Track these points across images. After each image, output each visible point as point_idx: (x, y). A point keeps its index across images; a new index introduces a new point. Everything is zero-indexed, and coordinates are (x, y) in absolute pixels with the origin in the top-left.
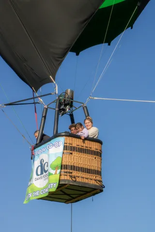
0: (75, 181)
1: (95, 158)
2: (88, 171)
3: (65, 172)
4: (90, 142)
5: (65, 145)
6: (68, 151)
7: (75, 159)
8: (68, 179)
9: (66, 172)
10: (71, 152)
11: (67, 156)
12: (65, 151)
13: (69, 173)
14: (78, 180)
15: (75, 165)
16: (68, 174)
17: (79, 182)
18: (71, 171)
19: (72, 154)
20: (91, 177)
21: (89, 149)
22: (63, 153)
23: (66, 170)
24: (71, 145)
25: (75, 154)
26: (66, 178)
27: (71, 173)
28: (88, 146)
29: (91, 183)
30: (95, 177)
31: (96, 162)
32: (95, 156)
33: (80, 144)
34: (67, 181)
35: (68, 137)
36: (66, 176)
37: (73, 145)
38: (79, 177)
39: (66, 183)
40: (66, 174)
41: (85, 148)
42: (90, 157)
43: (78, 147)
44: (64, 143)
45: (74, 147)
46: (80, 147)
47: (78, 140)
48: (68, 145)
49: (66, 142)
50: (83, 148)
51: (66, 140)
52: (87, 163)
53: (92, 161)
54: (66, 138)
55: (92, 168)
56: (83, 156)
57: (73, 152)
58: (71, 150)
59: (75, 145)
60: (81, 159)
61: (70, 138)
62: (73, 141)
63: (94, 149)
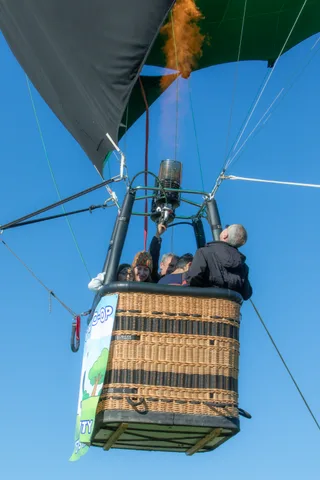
0: (145, 413)
1: (212, 343)
2: (188, 381)
3: (116, 390)
4: (198, 300)
5: (120, 314)
6: (127, 332)
7: (146, 353)
8: (124, 407)
9: (119, 390)
10: (134, 333)
11: (125, 345)
12: (119, 332)
13: (128, 390)
14: (152, 407)
15: (146, 368)
16: (125, 395)
17: (156, 415)
18: (132, 386)
19: (137, 338)
20: (194, 396)
21: (191, 318)
22: (113, 338)
23: (118, 385)
24: (135, 315)
25: (149, 338)
26: (117, 405)
27: (134, 390)
28: (191, 312)
29: (195, 412)
30: (207, 396)
31: (214, 352)
32: (209, 338)
33: (164, 309)
34: (120, 414)
35: (128, 294)
36: (117, 401)
37: (143, 314)
38: (156, 400)
39: (119, 419)
40: (118, 395)
41: (178, 317)
42: (195, 342)
43: (157, 317)
44: (117, 311)
45: (145, 318)
46: (164, 317)
47: (157, 298)
48: (128, 314)
49: (121, 307)
50: (172, 318)
51: (121, 303)
52: (185, 359)
53: (201, 351)
54: (122, 295)
55: (201, 372)
56: (173, 340)
57: (142, 333)
58: (136, 329)
59: (150, 313)
60: (164, 349)
61: (135, 295)
62: (144, 303)
63: (209, 319)
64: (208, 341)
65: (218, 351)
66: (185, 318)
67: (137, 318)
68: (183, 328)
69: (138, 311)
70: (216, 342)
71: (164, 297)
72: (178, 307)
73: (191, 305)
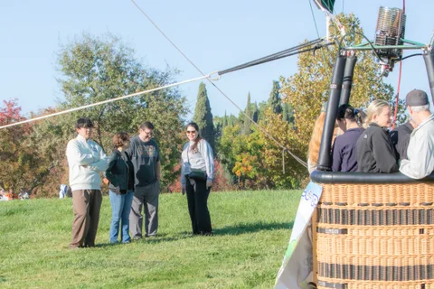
1: (422, 231)
2: (397, 273)
3: (328, 285)
5: (327, 206)
6: (334, 225)
7: (354, 247)
9: (330, 285)
10: (341, 227)
11: (333, 239)
12: (328, 226)
13: (338, 286)
15: (355, 263)
18: (342, 281)
19: (344, 231)
21: (399, 207)
23: (329, 280)
24: (341, 208)
25: (356, 230)
27: (344, 286)
28: (398, 201)
30: (418, 287)
31: (424, 241)
32: (419, 227)
33: (370, 200)
35: (333, 186)
37: (349, 207)
41: (384, 208)
42: (403, 232)
43: (363, 209)
45: (352, 211)
46: (371, 208)
47: (363, 187)
48: (334, 207)
49: (327, 199)
50: (379, 208)
51: (327, 195)
52: (394, 253)
53: (410, 241)
54: (327, 186)
55: (411, 264)
56: (380, 232)
57: (348, 227)
58: (343, 223)
59: (356, 205)
60: (372, 242)
61: (340, 186)
62: (349, 195)
63: (418, 206)
64: (417, 232)
65: (428, 239)
66: (392, 208)
67: (343, 211)
68: (391, 218)
69: (343, 204)
70: (425, 231)
71: (370, 187)
72: (384, 197)
73: (398, 194)
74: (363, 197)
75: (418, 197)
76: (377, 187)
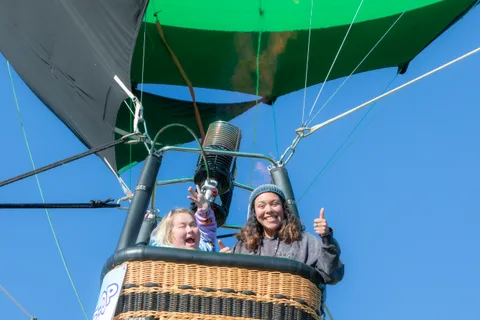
4: (250, 273)
5: (129, 291)
6: (141, 314)
10: (150, 313)
12: (127, 315)
21: (240, 296)
24: (152, 290)
28: (239, 287)
33: (198, 283)
35: (141, 264)
37: (164, 289)
43: (187, 292)
44: (124, 287)
45: (168, 295)
46: (197, 292)
47: (187, 268)
48: (141, 290)
49: (130, 281)
50: (209, 294)
51: (131, 275)
54: (133, 265)
57: (162, 314)
58: (154, 308)
59: (175, 288)
61: (153, 263)
62: (166, 274)
63: (267, 298)
66: (230, 295)
67: (154, 294)
68: (226, 309)
69: (156, 285)
72: (218, 282)
73: (240, 279)
74: (187, 280)
75: (269, 288)
76: (208, 269)
